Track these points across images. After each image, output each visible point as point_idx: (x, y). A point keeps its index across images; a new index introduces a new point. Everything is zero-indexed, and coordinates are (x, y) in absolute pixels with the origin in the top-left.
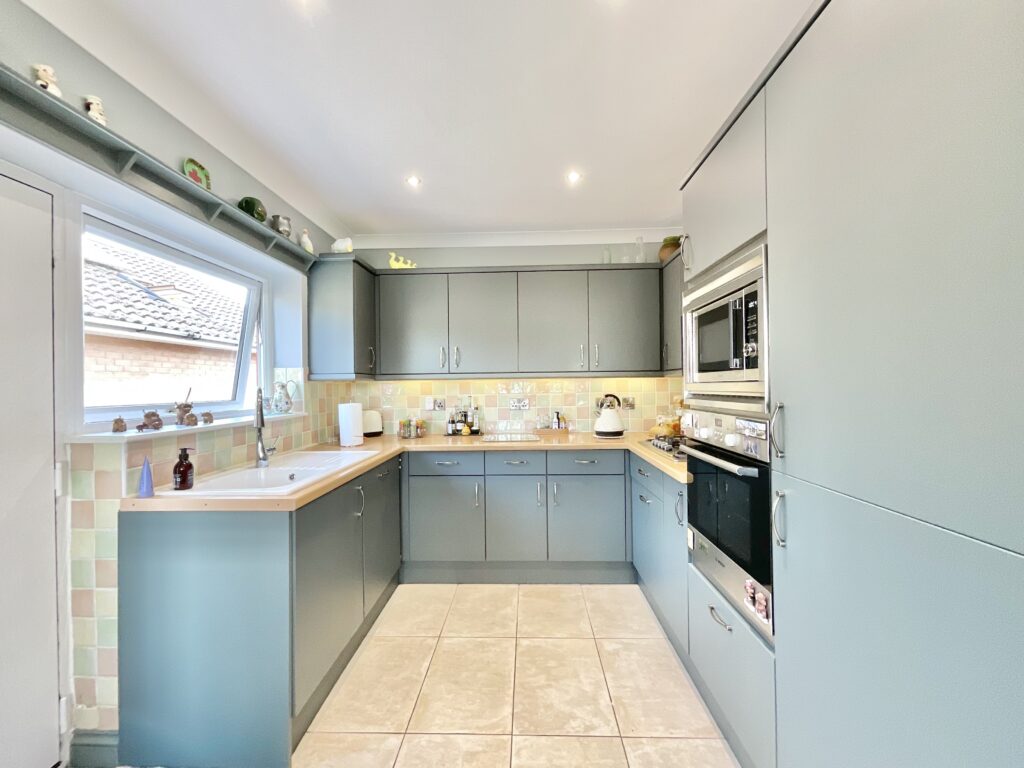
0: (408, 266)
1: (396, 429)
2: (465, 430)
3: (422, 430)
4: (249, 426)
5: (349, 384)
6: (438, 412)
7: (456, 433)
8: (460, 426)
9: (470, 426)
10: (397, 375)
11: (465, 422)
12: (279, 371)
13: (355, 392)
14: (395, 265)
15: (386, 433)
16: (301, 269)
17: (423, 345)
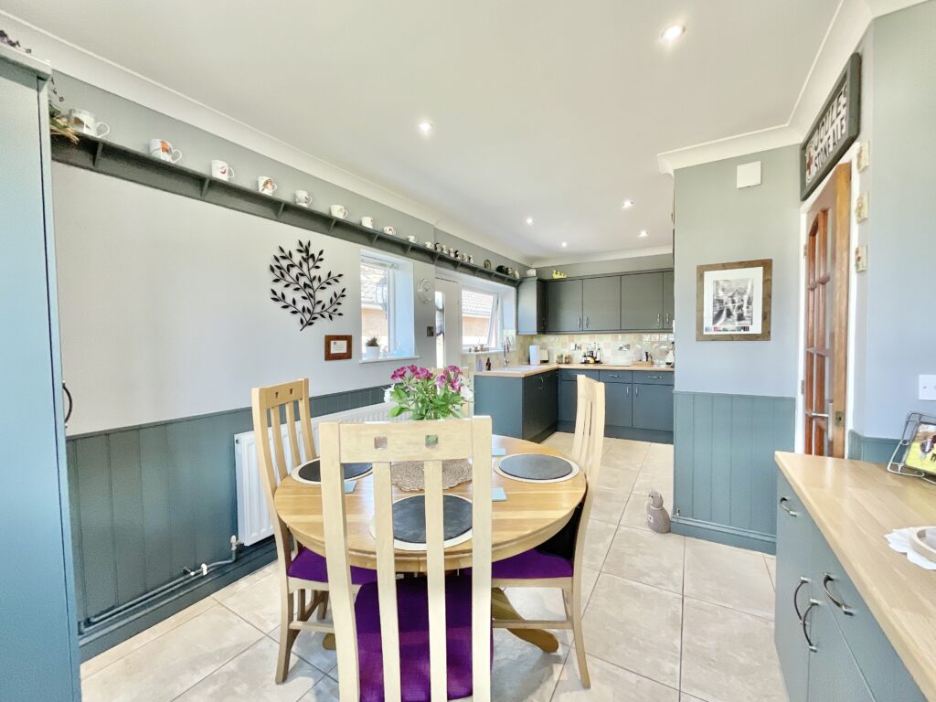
0: (562, 277)
1: (555, 359)
2: (592, 360)
3: (569, 360)
4: (501, 353)
5: (532, 336)
6: (578, 351)
7: (586, 362)
8: (589, 359)
9: (595, 358)
10: (557, 332)
11: (592, 357)
12: (505, 331)
13: (535, 340)
14: (556, 276)
15: (551, 361)
16: (513, 286)
17: (569, 314)
